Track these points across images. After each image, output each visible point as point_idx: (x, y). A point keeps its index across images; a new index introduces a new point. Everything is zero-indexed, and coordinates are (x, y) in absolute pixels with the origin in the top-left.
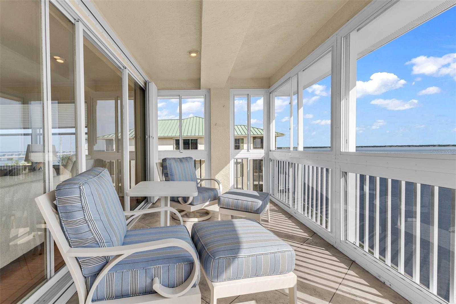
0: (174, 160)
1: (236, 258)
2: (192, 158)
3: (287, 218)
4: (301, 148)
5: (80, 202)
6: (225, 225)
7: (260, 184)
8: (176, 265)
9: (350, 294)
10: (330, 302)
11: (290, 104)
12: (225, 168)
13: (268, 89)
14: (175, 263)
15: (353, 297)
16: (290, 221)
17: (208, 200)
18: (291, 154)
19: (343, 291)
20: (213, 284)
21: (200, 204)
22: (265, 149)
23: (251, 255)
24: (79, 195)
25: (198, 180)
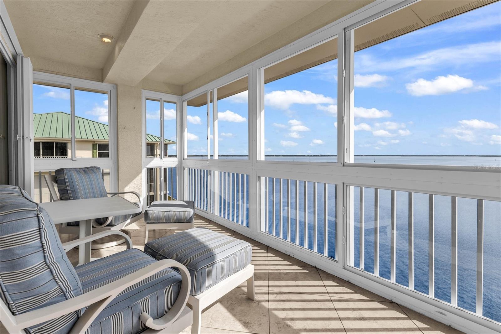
0: (75, 171)
1: (214, 264)
2: (100, 168)
3: (207, 223)
4: (216, 157)
5: (37, 239)
6: (184, 238)
7: (150, 195)
8: (164, 290)
9: (276, 270)
10: (268, 281)
11: (207, 115)
12: (136, 178)
13: (181, 97)
14: (163, 289)
15: (279, 271)
16: (211, 225)
17: (130, 217)
18: (208, 162)
19: (272, 270)
20: (197, 298)
21: (120, 223)
22: (178, 157)
23: (225, 258)
24: (36, 227)
25: (108, 195)
